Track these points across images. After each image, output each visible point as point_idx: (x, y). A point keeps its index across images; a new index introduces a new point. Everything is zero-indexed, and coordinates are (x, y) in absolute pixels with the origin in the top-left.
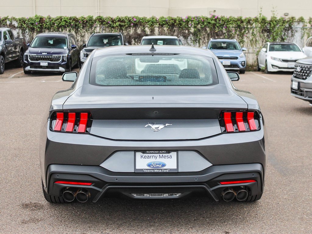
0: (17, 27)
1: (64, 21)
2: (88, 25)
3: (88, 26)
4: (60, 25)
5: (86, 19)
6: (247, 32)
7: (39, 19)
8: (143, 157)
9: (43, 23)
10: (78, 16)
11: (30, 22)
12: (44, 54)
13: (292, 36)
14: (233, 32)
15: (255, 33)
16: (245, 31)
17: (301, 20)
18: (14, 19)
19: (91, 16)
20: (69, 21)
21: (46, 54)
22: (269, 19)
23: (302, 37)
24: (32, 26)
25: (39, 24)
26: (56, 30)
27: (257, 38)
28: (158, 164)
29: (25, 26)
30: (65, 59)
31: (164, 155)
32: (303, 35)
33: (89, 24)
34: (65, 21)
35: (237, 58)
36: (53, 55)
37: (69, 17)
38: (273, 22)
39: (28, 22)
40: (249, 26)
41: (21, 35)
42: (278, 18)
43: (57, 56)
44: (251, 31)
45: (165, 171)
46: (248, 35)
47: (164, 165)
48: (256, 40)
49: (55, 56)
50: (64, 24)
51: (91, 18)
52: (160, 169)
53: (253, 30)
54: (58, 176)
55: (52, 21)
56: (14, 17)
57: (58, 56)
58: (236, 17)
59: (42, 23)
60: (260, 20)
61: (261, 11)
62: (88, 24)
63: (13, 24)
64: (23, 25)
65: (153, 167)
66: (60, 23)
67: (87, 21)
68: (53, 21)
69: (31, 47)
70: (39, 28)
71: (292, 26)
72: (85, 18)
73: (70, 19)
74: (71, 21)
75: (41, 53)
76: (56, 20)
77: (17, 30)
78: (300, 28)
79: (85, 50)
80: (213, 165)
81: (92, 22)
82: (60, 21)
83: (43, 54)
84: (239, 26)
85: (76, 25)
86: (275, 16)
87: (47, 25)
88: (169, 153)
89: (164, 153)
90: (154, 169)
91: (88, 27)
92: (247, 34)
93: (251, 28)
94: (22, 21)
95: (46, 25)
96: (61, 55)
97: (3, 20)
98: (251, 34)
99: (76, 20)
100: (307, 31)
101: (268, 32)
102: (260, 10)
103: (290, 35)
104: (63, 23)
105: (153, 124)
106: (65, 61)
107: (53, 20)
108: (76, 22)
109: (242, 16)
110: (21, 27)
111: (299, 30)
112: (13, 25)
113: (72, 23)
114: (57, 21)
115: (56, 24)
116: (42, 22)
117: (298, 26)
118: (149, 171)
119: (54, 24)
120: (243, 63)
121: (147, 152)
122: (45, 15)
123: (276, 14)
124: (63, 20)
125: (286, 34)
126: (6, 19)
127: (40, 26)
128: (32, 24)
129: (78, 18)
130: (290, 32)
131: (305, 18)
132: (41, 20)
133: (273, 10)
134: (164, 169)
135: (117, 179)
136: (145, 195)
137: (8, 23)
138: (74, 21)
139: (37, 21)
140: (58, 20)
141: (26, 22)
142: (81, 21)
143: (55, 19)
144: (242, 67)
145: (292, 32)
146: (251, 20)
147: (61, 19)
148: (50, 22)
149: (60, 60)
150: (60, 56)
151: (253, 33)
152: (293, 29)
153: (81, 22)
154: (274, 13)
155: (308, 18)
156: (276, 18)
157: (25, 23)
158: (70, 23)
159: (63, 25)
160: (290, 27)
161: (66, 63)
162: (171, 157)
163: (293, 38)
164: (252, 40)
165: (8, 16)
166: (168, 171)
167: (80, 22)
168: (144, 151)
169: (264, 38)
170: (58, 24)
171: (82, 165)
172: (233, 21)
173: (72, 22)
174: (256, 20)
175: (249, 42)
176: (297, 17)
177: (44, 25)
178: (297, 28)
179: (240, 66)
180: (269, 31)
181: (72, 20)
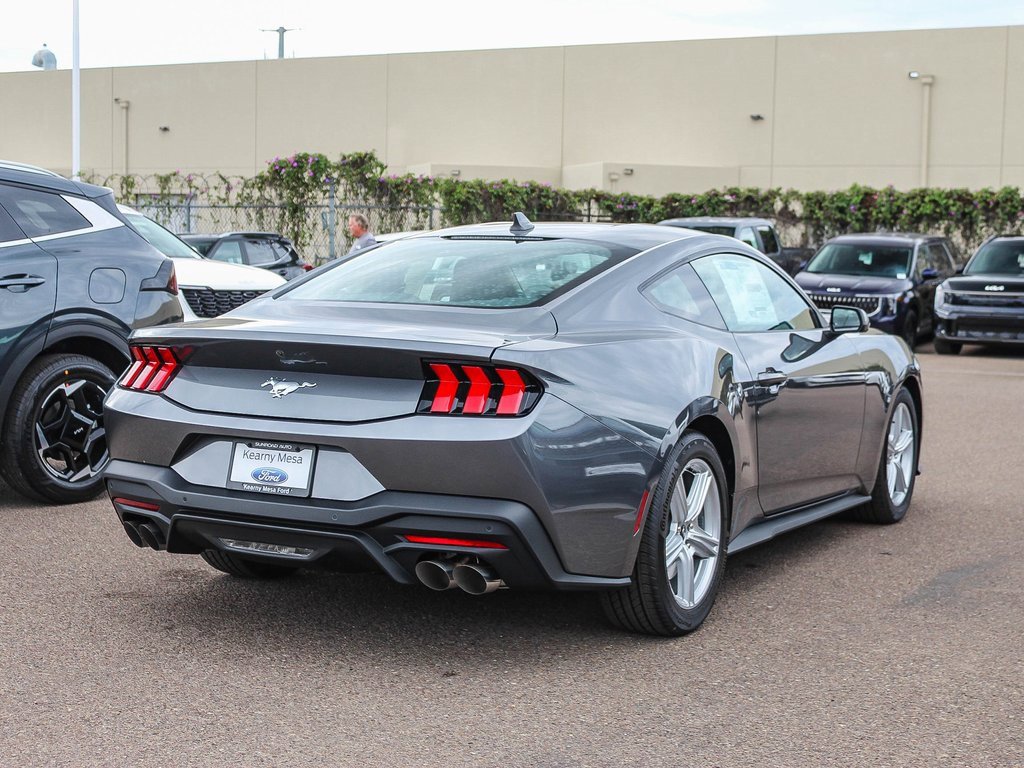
0: (800, 219)
1: (931, 201)
2: (1001, 215)
3: (999, 218)
4: (918, 212)
5: (995, 198)
7: (861, 197)
8: (248, 454)
9: (870, 206)
10: (975, 188)
11: (834, 206)
12: (833, 290)
18: (794, 194)
19: (1013, 188)
20: (944, 201)
21: (839, 290)
24: (838, 216)
25: (859, 209)
26: (906, 227)
28: (273, 475)
29: (820, 214)
30: (893, 307)
31: (289, 454)
33: (1002, 210)
34: (934, 202)
36: (857, 295)
37: (948, 190)
39: (829, 205)
41: (811, 240)
43: (866, 298)
45: (283, 492)
47: (283, 478)
49: (862, 298)
50: (928, 212)
51: (1010, 193)
52: (273, 487)
55: (896, 200)
56: (796, 189)
57: (871, 299)
59: (867, 208)
62: (999, 210)
63: (791, 208)
64: (817, 211)
65: (263, 480)
66: (919, 207)
67: (997, 204)
68: (899, 203)
69: (807, 271)
70: (858, 220)
72: (992, 194)
73: (949, 195)
74: (951, 202)
75: (824, 288)
76: (908, 199)
77: (801, 227)
79: (951, 284)
80: (387, 490)
81: (1013, 206)
82: (919, 203)
83: (829, 290)
85: (964, 215)
87: (881, 212)
88: (298, 450)
89: (289, 450)
90: (261, 486)
91: (1000, 221)
94: (815, 201)
95: (877, 213)
96: (881, 297)
97: (766, 199)
99: (964, 198)
104: (927, 209)
105: (279, 380)
106: (892, 314)
107: (898, 198)
108: (964, 205)
110: (809, 218)
112: (790, 213)
113: (953, 209)
114: (910, 202)
115: (905, 211)
116: (868, 204)
118: (252, 488)
119: (900, 210)
121: (257, 444)
122: (878, 185)
124: (927, 199)
126: (773, 194)
127: (864, 215)
128: (841, 210)
129: (974, 194)
132: (868, 198)
134: (282, 487)
137: (778, 205)
138: (959, 203)
139: (854, 201)
140: (913, 198)
141: (823, 205)
142: (980, 202)
143: (905, 197)
147: (924, 197)
148: (891, 204)
149: (875, 309)
150: (877, 299)
153: (980, 206)
157: (821, 208)
158: (947, 208)
159: (926, 215)
161: (893, 318)
162: (300, 461)
165: (780, 189)
166: (287, 492)
167: (975, 206)
168: (251, 439)
170: (913, 211)
171: (145, 464)
173: (954, 205)
177: (874, 213)
181: (954, 200)
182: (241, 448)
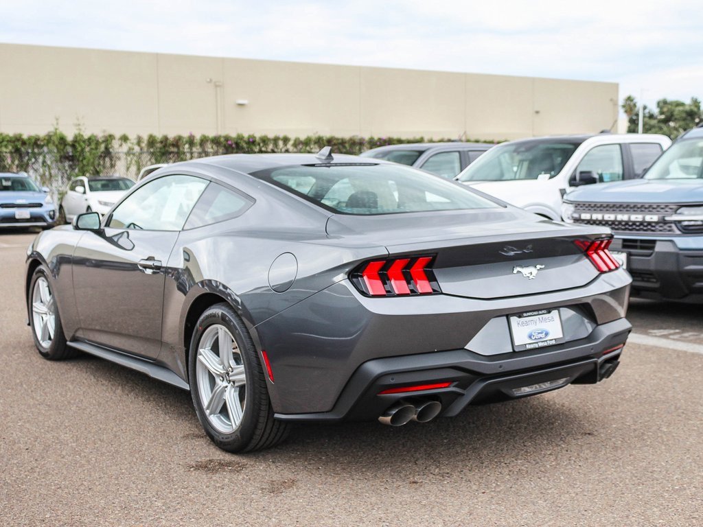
6: (33, 160)
8: (520, 323)
13: (112, 166)
14: (9, 161)
15: (49, 162)
16: (29, 159)
17: (125, 139)
22: (70, 138)
23: (128, 169)
27: (52, 172)
28: (539, 333)
32: (130, 164)
35: (40, 205)
38: (79, 144)
40: (36, 150)
42: (86, 137)
44: (41, 159)
45: (551, 343)
46: (36, 166)
47: (547, 334)
48: (51, 176)
52: (544, 341)
53: (44, 157)
54: (392, 379)
58: (11, 134)
60: (55, 139)
61: (57, 124)
65: (536, 339)
71: (111, 150)
78: (123, 153)
84: (17, 150)
86: (82, 133)
88: (549, 312)
89: (544, 314)
90: (537, 343)
92: (33, 163)
93: (40, 154)
98: (41, 165)
100: (135, 158)
101: (70, 161)
102: (55, 123)
103: (108, 164)
109: (22, 133)
111: (123, 156)
117: (120, 150)
118: (532, 346)
120: (52, 213)
121: (525, 315)
123: (83, 128)
125: (102, 162)
130: (107, 160)
131: (130, 137)
133: (78, 123)
134: (549, 340)
135: (501, 367)
136: (523, 389)
144: (50, 221)
145: (111, 160)
146: (38, 140)
151: (44, 162)
152: (113, 154)
154: (80, 127)
155: (135, 136)
156: (82, 136)
160: (107, 153)
162: (552, 319)
163: (113, 170)
164: (44, 174)
166: (554, 342)
169: (64, 171)
171: (437, 352)
172: (8, 141)
174: (49, 140)
175: (39, 178)
176: (118, 135)
178: (119, 153)
179: (48, 218)
180: (71, 159)
182: (514, 320)
